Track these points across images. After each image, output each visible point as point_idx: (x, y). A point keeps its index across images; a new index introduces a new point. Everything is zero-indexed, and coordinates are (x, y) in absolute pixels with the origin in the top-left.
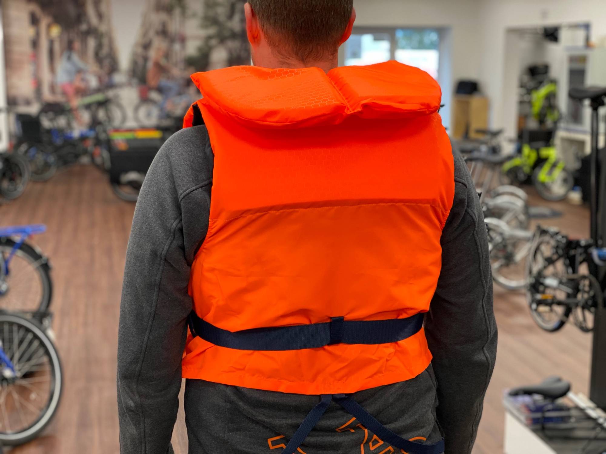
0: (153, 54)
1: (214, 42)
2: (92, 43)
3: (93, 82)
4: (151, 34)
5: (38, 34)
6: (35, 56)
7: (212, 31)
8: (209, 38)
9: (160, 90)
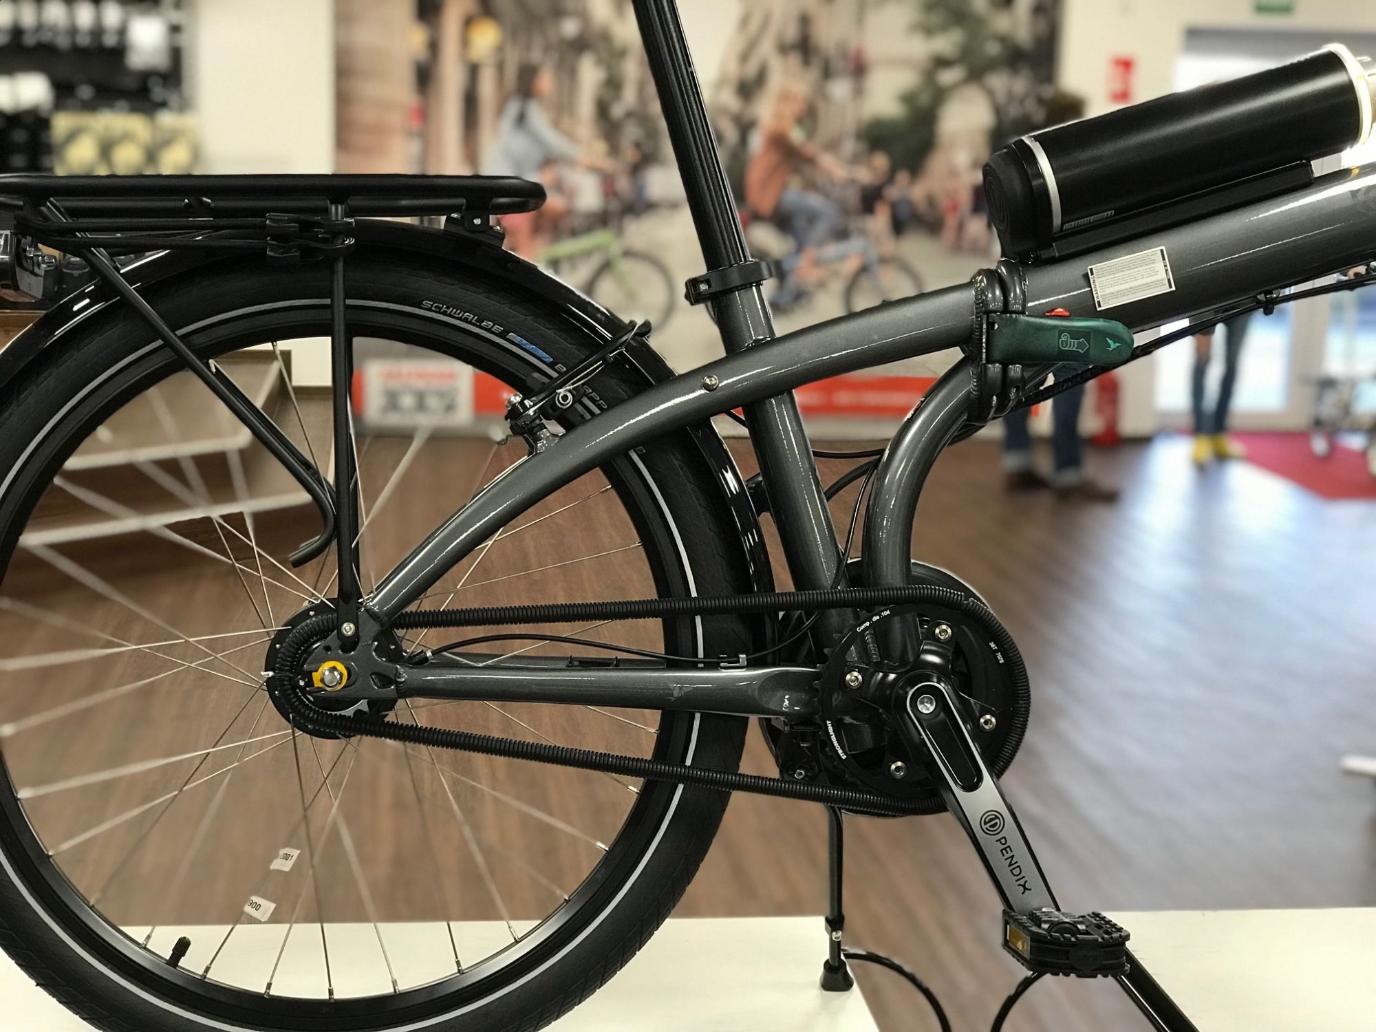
0: (766, 111)
1: (948, 77)
2: (590, 74)
3: (589, 196)
4: (767, 48)
5: (434, 47)
6: (424, 114)
7: (946, 43)
8: (941, 62)
9: (782, 221)
